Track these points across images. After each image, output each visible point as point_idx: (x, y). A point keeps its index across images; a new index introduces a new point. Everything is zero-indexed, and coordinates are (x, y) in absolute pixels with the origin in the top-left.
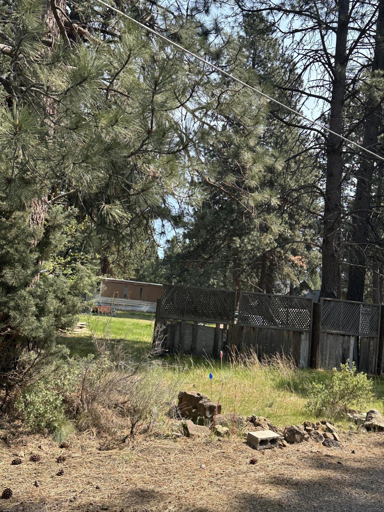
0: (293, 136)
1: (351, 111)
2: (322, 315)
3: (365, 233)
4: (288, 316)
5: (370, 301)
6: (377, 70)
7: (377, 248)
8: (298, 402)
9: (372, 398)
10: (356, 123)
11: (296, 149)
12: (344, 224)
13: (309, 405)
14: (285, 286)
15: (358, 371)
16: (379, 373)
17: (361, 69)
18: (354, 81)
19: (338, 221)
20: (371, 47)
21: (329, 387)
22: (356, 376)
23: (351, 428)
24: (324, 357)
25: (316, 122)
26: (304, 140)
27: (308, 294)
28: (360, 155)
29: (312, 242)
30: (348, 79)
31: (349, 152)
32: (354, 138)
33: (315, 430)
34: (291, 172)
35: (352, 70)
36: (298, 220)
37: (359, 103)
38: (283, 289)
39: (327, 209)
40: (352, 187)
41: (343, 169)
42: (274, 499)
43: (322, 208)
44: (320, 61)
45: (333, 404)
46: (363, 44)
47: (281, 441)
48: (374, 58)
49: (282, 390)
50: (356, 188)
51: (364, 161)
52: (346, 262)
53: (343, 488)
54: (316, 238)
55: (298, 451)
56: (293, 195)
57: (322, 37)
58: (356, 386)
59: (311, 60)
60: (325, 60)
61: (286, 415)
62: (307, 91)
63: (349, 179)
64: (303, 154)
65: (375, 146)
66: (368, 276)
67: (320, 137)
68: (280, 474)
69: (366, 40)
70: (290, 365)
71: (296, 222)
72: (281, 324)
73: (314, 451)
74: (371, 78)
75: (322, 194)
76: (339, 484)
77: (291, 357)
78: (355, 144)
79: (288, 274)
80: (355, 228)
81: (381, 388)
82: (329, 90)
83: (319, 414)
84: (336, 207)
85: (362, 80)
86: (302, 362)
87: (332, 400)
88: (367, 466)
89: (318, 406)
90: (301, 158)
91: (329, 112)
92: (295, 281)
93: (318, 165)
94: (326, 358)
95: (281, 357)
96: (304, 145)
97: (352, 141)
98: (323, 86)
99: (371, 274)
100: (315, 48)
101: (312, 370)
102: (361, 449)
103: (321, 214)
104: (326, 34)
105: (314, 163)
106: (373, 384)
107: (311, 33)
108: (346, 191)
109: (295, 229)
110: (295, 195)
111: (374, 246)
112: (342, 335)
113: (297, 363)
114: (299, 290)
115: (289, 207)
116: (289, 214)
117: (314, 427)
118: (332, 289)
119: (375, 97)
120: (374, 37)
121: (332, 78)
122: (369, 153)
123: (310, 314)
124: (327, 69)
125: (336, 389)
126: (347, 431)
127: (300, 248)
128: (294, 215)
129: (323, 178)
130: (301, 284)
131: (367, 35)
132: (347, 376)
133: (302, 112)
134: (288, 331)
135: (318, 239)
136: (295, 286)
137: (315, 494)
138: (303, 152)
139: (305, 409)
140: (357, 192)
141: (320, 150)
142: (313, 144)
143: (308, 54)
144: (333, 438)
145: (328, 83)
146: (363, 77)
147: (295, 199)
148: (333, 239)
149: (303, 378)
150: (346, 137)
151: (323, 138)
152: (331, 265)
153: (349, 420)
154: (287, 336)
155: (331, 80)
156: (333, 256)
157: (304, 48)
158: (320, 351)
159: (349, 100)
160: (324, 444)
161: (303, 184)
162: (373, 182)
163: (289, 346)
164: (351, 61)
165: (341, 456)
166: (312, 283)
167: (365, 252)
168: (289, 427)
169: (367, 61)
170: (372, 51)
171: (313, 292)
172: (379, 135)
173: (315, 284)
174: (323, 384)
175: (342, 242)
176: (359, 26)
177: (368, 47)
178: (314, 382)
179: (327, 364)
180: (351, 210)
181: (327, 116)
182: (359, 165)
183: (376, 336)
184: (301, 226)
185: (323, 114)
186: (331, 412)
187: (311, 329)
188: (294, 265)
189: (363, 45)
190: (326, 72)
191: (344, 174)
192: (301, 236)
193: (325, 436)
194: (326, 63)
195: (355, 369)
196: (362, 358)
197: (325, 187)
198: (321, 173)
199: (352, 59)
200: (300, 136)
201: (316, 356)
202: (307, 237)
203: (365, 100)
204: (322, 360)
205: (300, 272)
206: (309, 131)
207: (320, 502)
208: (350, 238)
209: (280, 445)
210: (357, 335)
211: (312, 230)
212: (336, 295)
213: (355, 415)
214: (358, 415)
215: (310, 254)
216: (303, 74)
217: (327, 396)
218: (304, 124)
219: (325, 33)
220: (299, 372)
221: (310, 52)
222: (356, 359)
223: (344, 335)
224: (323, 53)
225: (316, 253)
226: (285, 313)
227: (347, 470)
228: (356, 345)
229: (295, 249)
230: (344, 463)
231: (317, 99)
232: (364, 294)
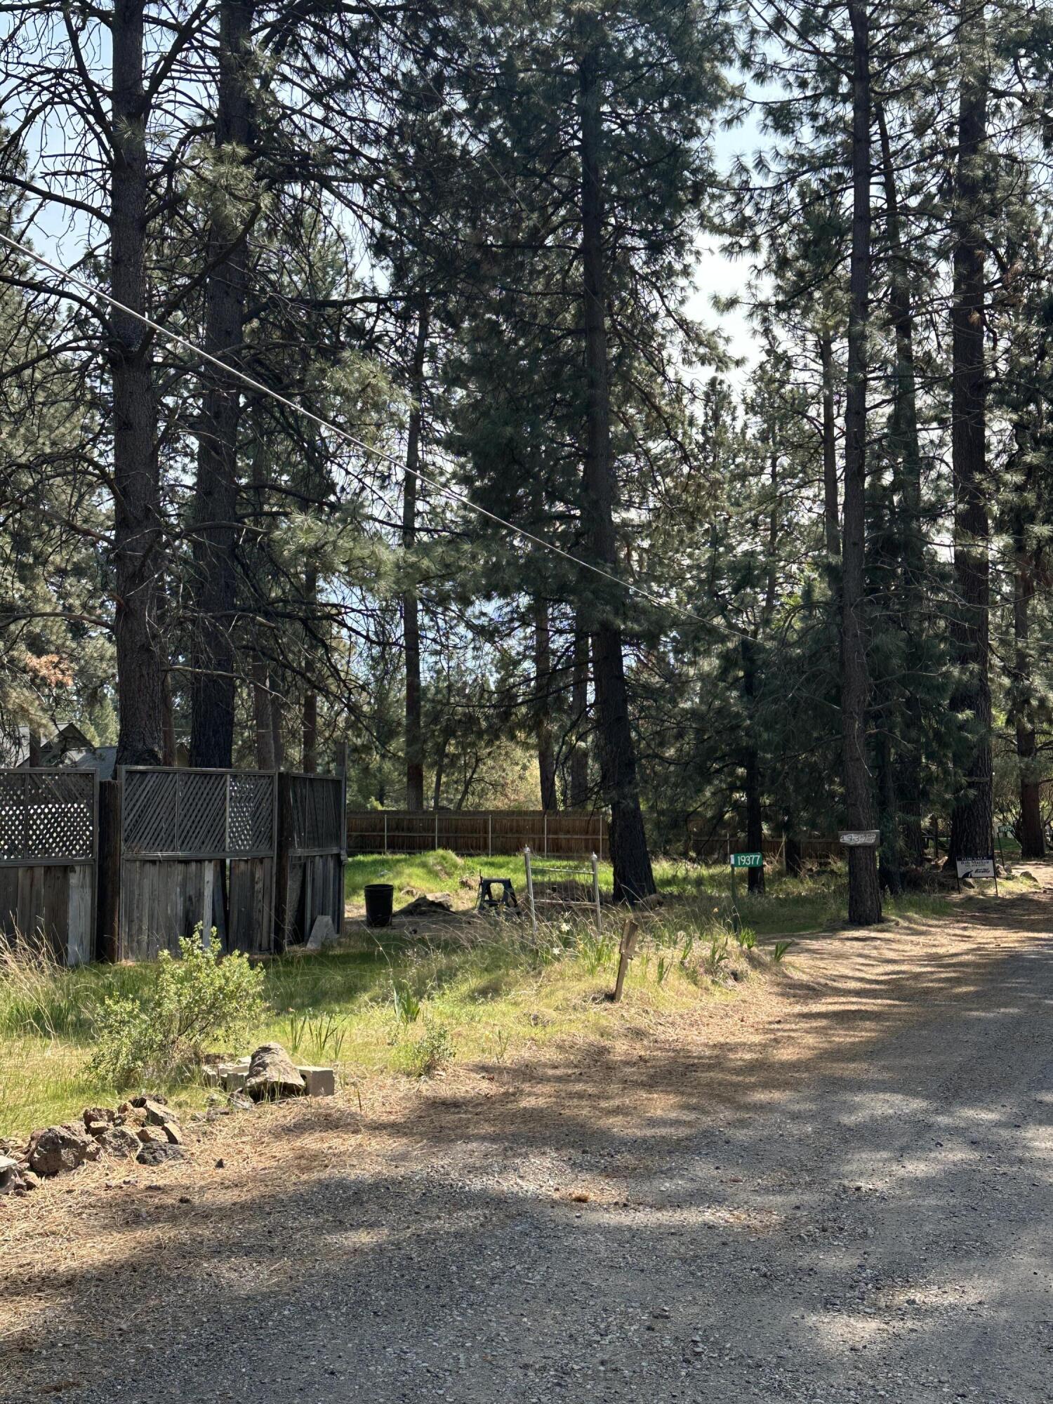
0: (10, 311)
1: (166, 251)
2: (124, 814)
3: (227, 585)
4: (27, 827)
5: (250, 764)
6: (229, 143)
7: (261, 624)
8: (67, 1060)
9: (263, 1016)
10: (184, 286)
11: (19, 348)
12: (171, 562)
13: (97, 1062)
14: (15, 744)
15: (227, 949)
16: (279, 948)
17: (187, 137)
18: (171, 168)
19: (154, 553)
20: (208, 77)
21: (152, 1005)
22: (221, 963)
23: (212, 1102)
24: (135, 928)
25: (73, 274)
26: (43, 323)
27: (83, 760)
28: (199, 375)
29: (86, 615)
30: (152, 162)
31: (171, 366)
32: (183, 326)
33: (116, 1125)
34: (11, 414)
35: (161, 136)
36: (41, 552)
37: (187, 232)
38: (8, 752)
39: (122, 520)
40: (187, 460)
41: (159, 411)
42: (8, 1336)
43: (108, 518)
44: (71, 102)
45: (162, 1047)
46: (188, 68)
47: (21, 1174)
48: (218, 111)
49: (19, 1036)
50: (196, 464)
51: (212, 391)
52: (183, 664)
53: (198, 1265)
54: (97, 602)
55: (69, 1192)
56: (21, 482)
57: (74, 37)
58: (221, 989)
59: (46, 96)
60: (84, 102)
61: (33, 1103)
62: (40, 184)
63: (178, 439)
64: (42, 363)
65: (238, 353)
66: (243, 700)
67: (87, 318)
68: (21, 1266)
69: (194, 59)
70: (40, 964)
71: (36, 557)
72: (9, 852)
73: (113, 1183)
74: (215, 165)
75: (104, 477)
76: (184, 1257)
77: (40, 939)
78: (187, 342)
79: (22, 708)
80: (200, 573)
81: (285, 985)
82: (103, 187)
83: (126, 1080)
84: (147, 517)
85: (191, 168)
86: (76, 948)
87: (160, 1037)
88: (255, 1193)
89: (122, 1061)
90: (38, 375)
91: (106, 247)
92: (45, 726)
93: (89, 397)
94: (140, 928)
95: (13, 944)
96: (44, 339)
97: (178, 334)
98: (84, 173)
99: (249, 695)
100: (54, 62)
101: (104, 968)
102: (240, 1152)
103: (108, 534)
104: (83, 28)
105: (75, 391)
106: (266, 977)
107: (40, 20)
108: (171, 471)
109: (35, 578)
110: (28, 480)
111: (253, 619)
112: (180, 862)
113: (60, 955)
114: (56, 751)
115: (11, 515)
116: (11, 534)
117: (114, 1120)
118: (149, 741)
119: (226, 217)
120: (214, 51)
121: (107, 153)
122: (223, 369)
123: (92, 812)
124: (91, 128)
125: (170, 1006)
126: (201, 1114)
127: (51, 632)
128: (29, 540)
129: (105, 435)
130: (61, 733)
131: (196, 44)
132: (199, 968)
133: (29, 242)
134: (31, 868)
135: (102, 605)
136: (44, 742)
137: (122, 1297)
138: (41, 358)
139: (86, 1076)
140: (199, 474)
141: (89, 354)
142: (70, 336)
143: (34, 79)
144: (165, 1139)
145: (99, 166)
146: (194, 158)
147: (26, 492)
148: (142, 602)
149: (77, 992)
150: (160, 321)
151: (95, 321)
152: (142, 676)
153: (208, 1081)
154: (28, 882)
155: (105, 159)
156: (146, 649)
157: (22, 60)
158: (122, 911)
159: (159, 220)
160: (141, 1159)
161: (48, 450)
162: (240, 448)
163: (33, 910)
164: (159, 112)
165: (186, 1182)
166: (92, 729)
167: (231, 635)
168: (41, 1133)
169: (201, 116)
170: (213, 89)
171: (98, 752)
172: (245, 322)
173: (102, 730)
174: (134, 1000)
175: (168, 611)
176: (174, 17)
177: (201, 77)
178: (111, 996)
179: (144, 945)
180: (187, 525)
181: (102, 259)
182: (200, 402)
183: (269, 853)
184: (51, 568)
185: (90, 255)
186: (159, 1071)
187: (96, 857)
188: (38, 682)
189: (188, 72)
190: (90, 136)
191: (162, 425)
192: (54, 600)
193: (144, 1137)
194: (90, 111)
195: (218, 946)
196: (236, 915)
197: (111, 459)
198: (98, 419)
199: (159, 107)
200: (27, 311)
201: (113, 928)
202: (71, 601)
203: (201, 224)
204: (130, 935)
205: (57, 700)
206: (54, 298)
207: (136, 1316)
208: (191, 598)
209: (18, 1187)
210: (220, 856)
211: (84, 581)
212: (160, 756)
213: (221, 1066)
214: (228, 1067)
215: (83, 649)
216: (24, 133)
217: (146, 1029)
218: (38, 279)
219: (80, 24)
220: (66, 978)
221: (41, 73)
222: (220, 921)
223: (186, 862)
224: (77, 80)
225: (100, 643)
226: (17, 818)
227: (205, 1215)
228: (220, 884)
229: (38, 634)
230: (196, 1200)
231: (69, 209)
232: (235, 747)
